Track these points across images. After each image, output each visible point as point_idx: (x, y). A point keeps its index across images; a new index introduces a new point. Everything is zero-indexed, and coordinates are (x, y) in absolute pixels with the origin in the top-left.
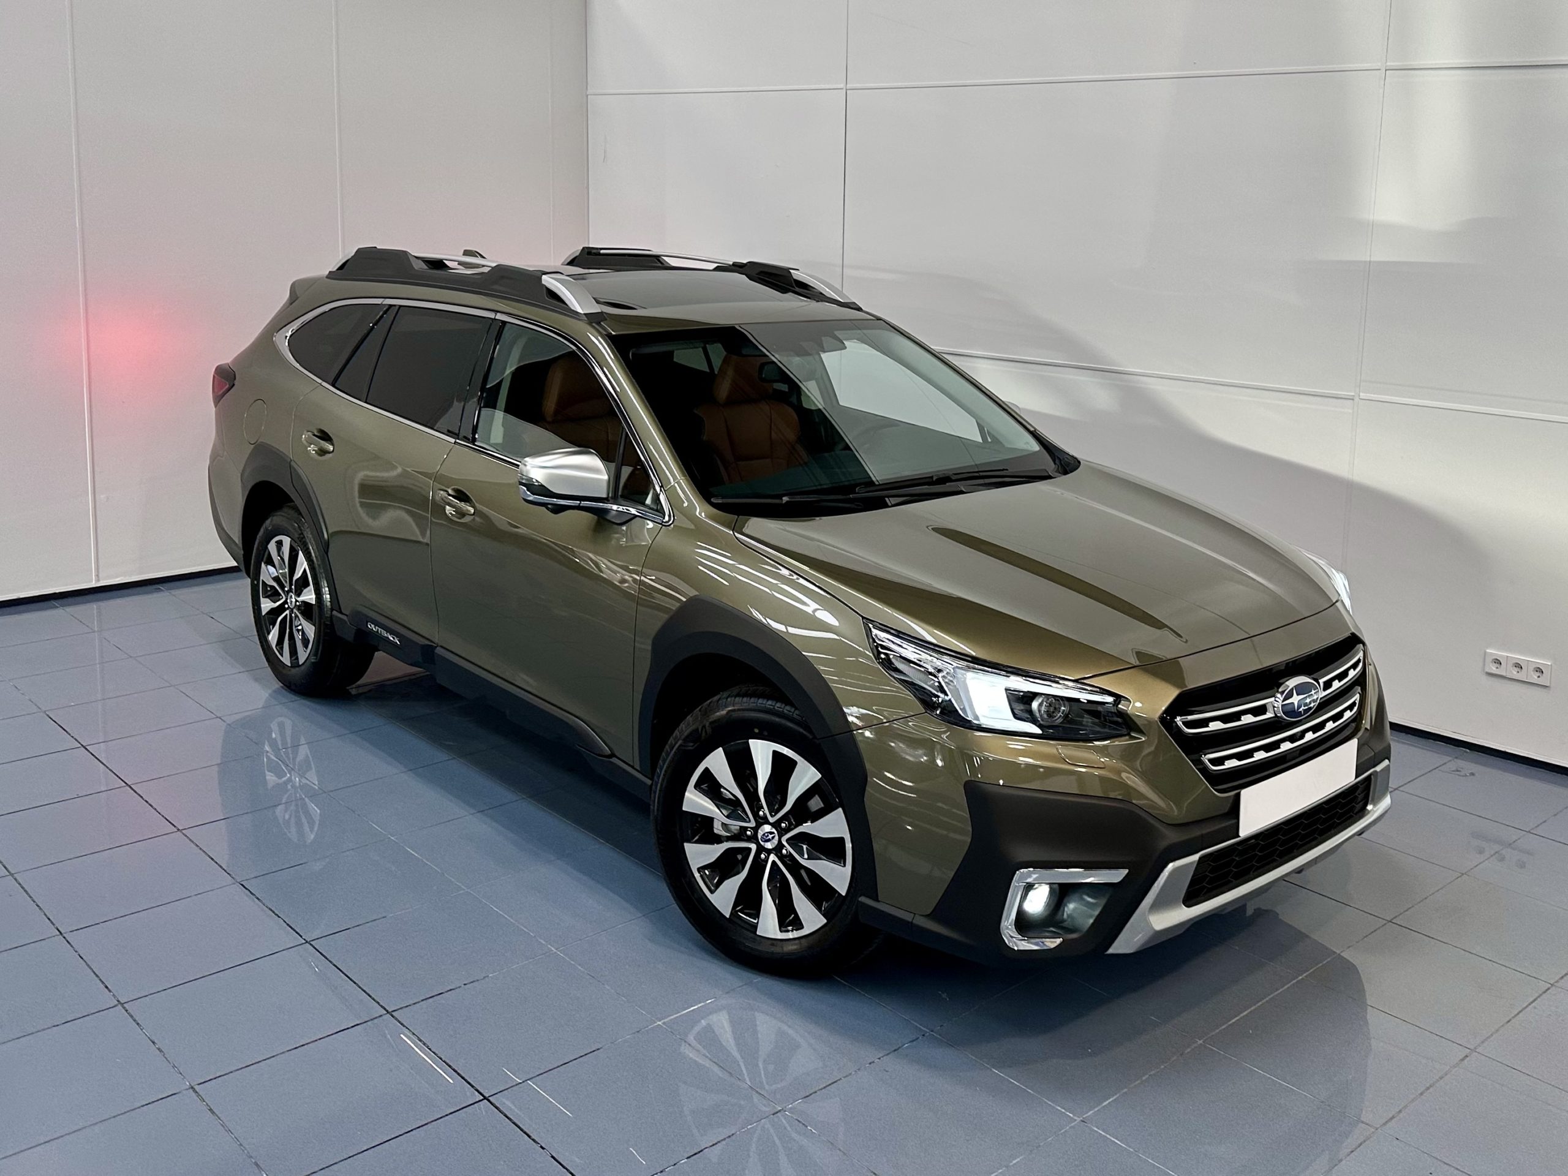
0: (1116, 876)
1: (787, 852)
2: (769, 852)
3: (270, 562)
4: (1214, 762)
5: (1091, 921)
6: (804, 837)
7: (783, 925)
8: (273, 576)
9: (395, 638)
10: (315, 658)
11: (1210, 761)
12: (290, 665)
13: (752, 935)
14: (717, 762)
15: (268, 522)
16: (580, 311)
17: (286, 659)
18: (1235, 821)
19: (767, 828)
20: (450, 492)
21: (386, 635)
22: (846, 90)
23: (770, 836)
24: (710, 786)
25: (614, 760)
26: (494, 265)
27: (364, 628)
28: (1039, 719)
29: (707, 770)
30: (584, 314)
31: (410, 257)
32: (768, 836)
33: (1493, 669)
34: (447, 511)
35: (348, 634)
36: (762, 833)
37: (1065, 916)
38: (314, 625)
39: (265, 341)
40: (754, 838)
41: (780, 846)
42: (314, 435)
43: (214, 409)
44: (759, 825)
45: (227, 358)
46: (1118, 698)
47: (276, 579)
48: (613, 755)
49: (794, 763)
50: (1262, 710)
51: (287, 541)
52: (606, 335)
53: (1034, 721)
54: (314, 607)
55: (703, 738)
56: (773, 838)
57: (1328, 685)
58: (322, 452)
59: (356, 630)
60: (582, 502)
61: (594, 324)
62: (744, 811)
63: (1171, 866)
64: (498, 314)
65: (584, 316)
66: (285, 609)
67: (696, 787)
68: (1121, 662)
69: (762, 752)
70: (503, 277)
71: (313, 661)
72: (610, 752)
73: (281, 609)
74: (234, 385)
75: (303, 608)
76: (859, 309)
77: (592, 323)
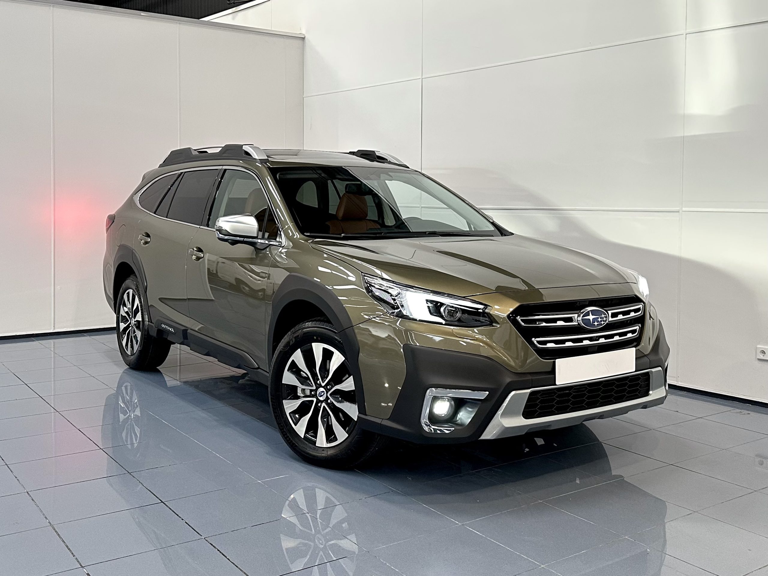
0: (483, 395)
1: (331, 401)
2: (322, 402)
3: (125, 305)
4: (540, 342)
5: (470, 420)
6: (338, 392)
7: (329, 440)
8: (125, 311)
9: (172, 329)
10: (140, 347)
11: (538, 342)
12: (130, 355)
13: (314, 446)
14: (298, 357)
15: (124, 285)
16: (257, 157)
17: (129, 353)
18: (553, 376)
19: (322, 389)
20: (195, 249)
21: (168, 329)
22: (422, 79)
23: (322, 394)
24: (295, 369)
25: (259, 370)
26: (223, 146)
27: (161, 328)
28: (444, 317)
29: (293, 361)
30: (259, 159)
31: (191, 150)
32: (321, 393)
33: (761, 356)
34: (193, 258)
35: (154, 333)
36: (319, 392)
37: (458, 419)
38: (140, 331)
39: (131, 200)
40: (315, 396)
41: (327, 398)
42: (143, 235)
43: (106, 235)
44: (317, 389)
45: (113, 212)
46: (486, 306)
47: (127, 313)
48: (259, 368)
49: (332, 353)
50: (570, 320)
51: (131, 291)
52: (267, 167)
53: (442, 317)
54: (141, 322)
55: (291, 344)
56: (324, 394)
57: (614, 315)
58: (146, 243)
59: (157, 329)
60: (245, 239)
61: (263, 164)
62: (310, 381)
63: (513, 393)
64: (224, 166)
65: (259, 160)
66: (130, 327)
67: (288, 370)
68: (489, 290)
69: (318, 348)
70: (227, 150)
71: (140, 349)
72: (257, 367)
73: (128, 327)
74: (114, 221)
75: (137, 325)
76: (408, 168)
77: (262, 163)
